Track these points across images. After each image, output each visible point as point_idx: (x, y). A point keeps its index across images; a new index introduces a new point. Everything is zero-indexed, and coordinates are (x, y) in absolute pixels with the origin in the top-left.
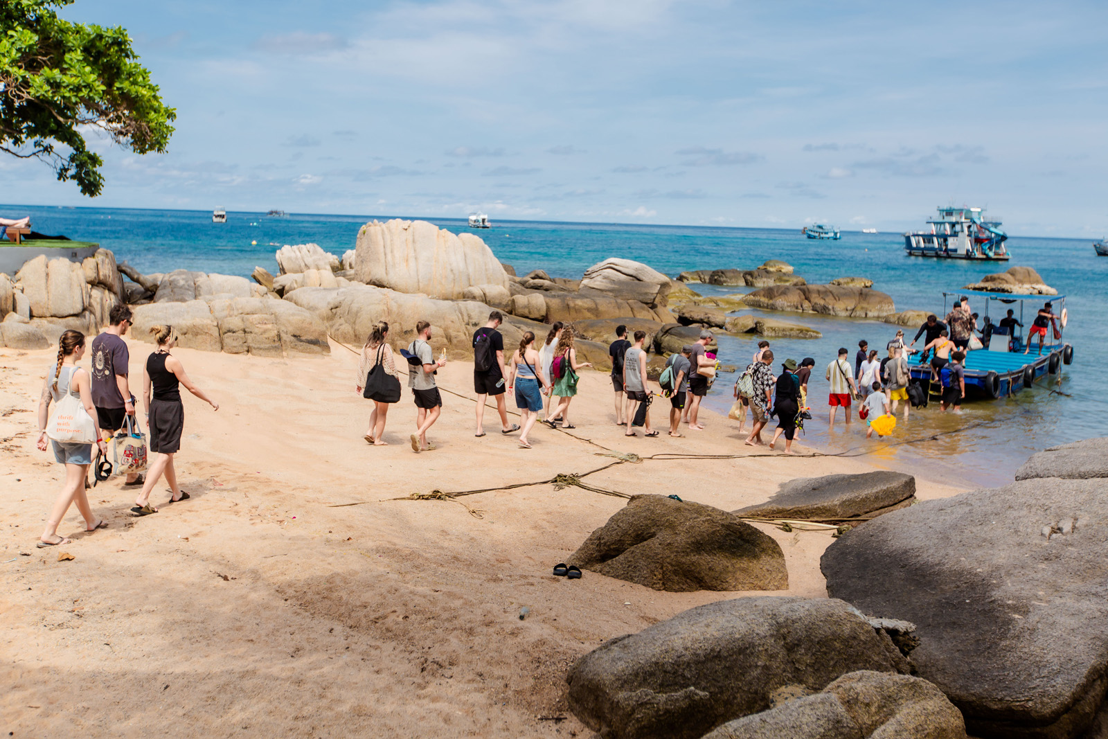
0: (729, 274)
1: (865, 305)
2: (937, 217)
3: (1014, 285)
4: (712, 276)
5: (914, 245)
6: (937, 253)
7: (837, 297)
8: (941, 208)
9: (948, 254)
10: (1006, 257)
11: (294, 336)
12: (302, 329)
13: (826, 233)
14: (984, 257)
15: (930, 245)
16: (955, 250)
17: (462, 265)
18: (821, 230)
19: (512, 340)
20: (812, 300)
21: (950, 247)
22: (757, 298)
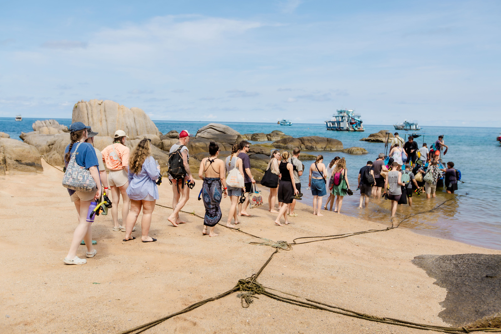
0: (260, 135)
1: (330, 146)
2: (337, 114)
3: (383, 138)
4: (252, 136)
5: (329, 126)
6: (336, 129)
7: (317, 142)
8: (338, 110)
9: (340, 129)
10: (363, 130)
11: (17, 161)
12: (22, 156)
13: (286, 123)
14: (354, 130)
15: (334, 126)
16: (343, 128)
17: (133, 124)
18: (284, 122)
19: (164, 161)
20: (305, 144)
21: (341, 126)
22: (279, 144)
